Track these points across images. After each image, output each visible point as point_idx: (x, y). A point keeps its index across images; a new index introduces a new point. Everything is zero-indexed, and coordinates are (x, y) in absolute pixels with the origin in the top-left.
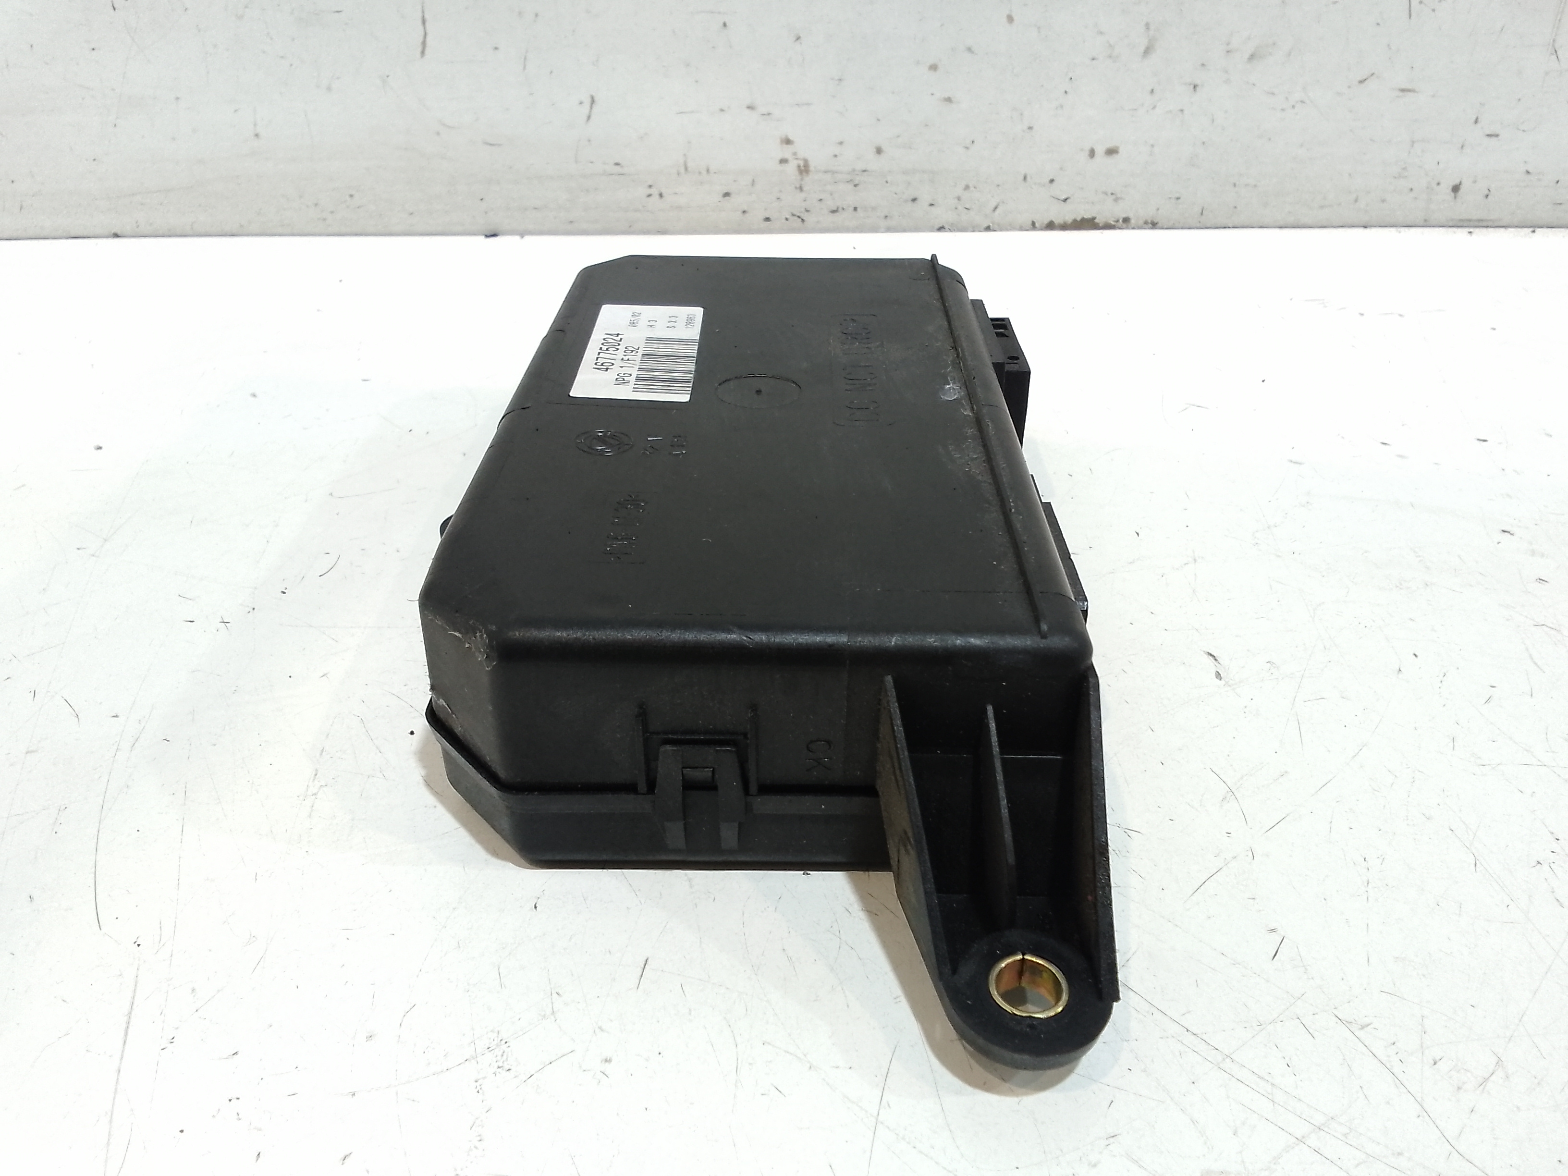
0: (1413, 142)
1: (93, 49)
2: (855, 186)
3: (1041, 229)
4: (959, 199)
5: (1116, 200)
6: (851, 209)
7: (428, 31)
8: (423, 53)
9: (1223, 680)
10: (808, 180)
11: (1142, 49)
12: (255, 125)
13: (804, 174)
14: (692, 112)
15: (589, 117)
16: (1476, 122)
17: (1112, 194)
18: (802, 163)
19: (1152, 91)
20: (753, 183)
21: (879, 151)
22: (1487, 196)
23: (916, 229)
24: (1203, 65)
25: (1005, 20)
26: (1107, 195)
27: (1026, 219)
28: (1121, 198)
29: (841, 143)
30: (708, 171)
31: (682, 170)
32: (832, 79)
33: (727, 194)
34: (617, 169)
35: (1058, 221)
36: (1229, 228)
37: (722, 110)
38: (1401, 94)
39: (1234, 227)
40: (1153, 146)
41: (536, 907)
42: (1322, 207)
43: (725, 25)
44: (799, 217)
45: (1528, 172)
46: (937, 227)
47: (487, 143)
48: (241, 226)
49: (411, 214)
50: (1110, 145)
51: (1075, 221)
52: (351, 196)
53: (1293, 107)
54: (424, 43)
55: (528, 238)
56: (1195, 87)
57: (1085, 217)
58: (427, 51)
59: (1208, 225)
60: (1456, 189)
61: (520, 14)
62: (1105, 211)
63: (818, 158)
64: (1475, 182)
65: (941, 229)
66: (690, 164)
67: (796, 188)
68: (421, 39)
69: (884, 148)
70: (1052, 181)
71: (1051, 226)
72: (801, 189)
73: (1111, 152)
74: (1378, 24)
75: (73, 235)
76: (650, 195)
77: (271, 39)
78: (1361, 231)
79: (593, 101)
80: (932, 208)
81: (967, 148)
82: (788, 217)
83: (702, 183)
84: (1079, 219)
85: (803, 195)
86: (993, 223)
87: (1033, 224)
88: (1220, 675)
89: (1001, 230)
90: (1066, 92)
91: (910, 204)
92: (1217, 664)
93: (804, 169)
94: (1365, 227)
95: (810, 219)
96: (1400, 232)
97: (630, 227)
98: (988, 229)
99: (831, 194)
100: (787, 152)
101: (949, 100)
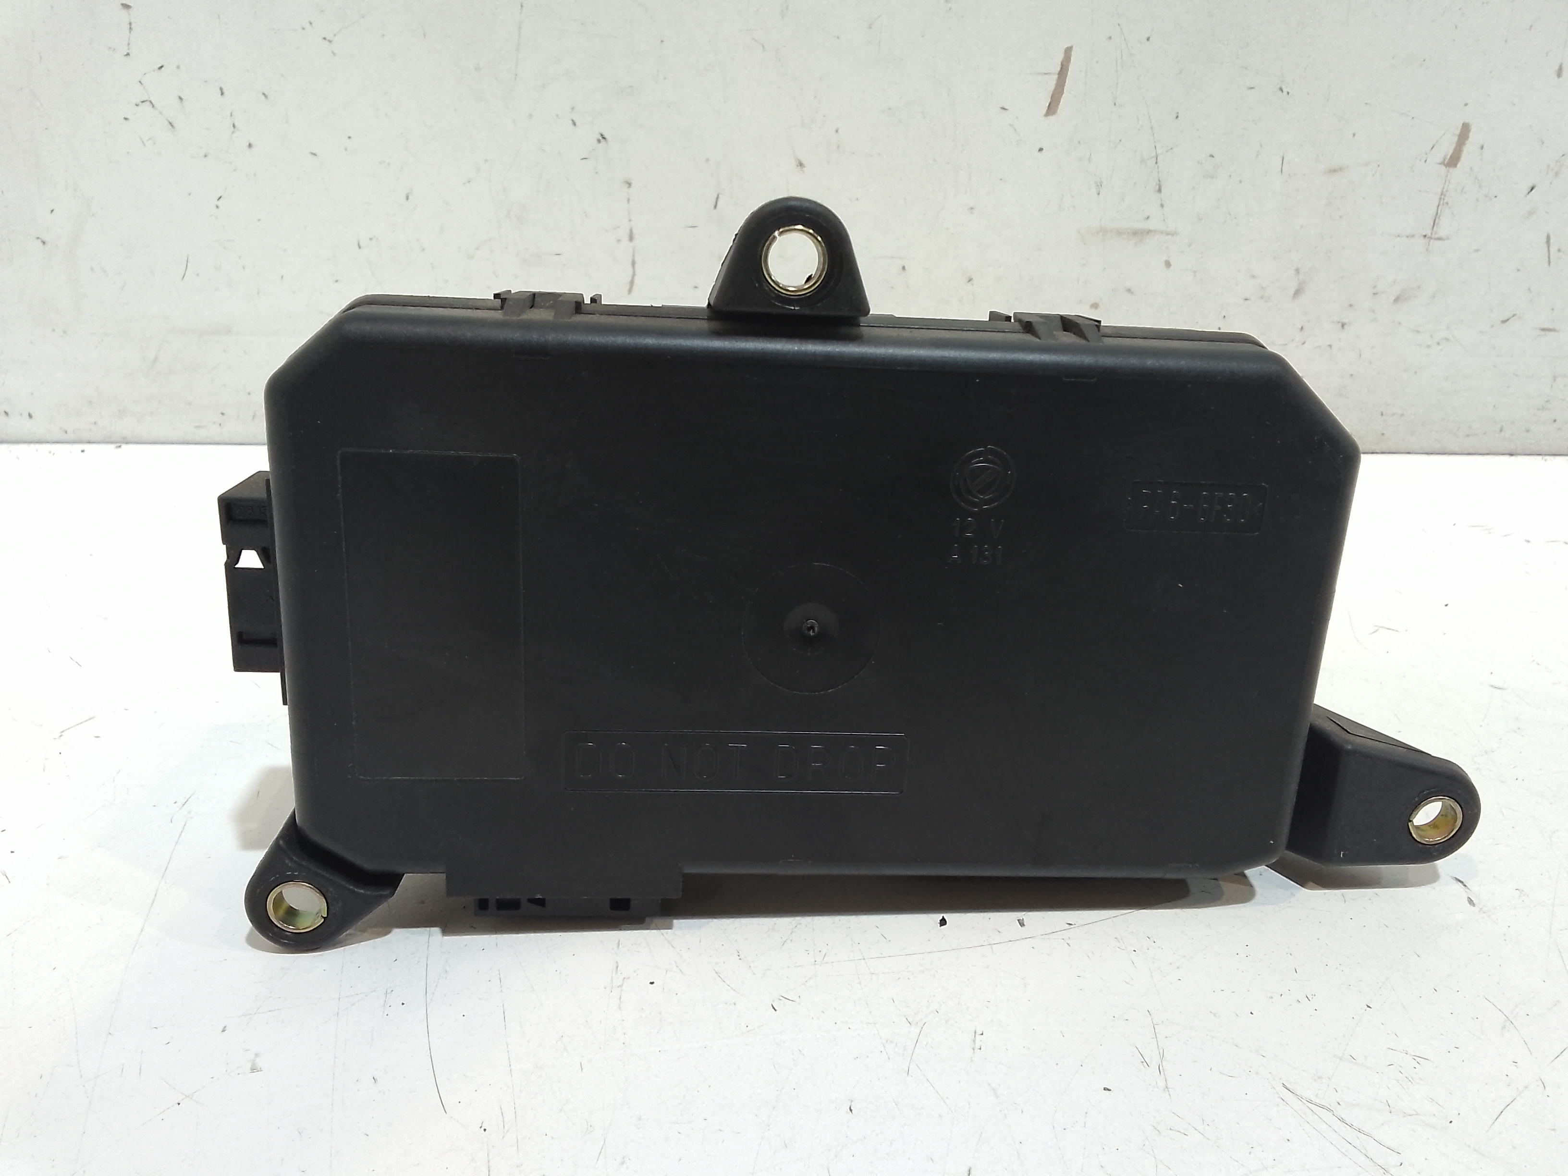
0: (1555, 378)
9: (1476, 906)
11: (1292, 291)
24: (1351, 305)
38: (1543, 333)
41: (851, 1110)
42: (1468, 436)
43: (904, 268)
53: (1438, 344)
56: (1343, 325)
74: (1518, 270)
78: (1506, 458)
88: (1473, 901)
92: (1467, 890)
94: (1512, 455)
96: (1546, 460)
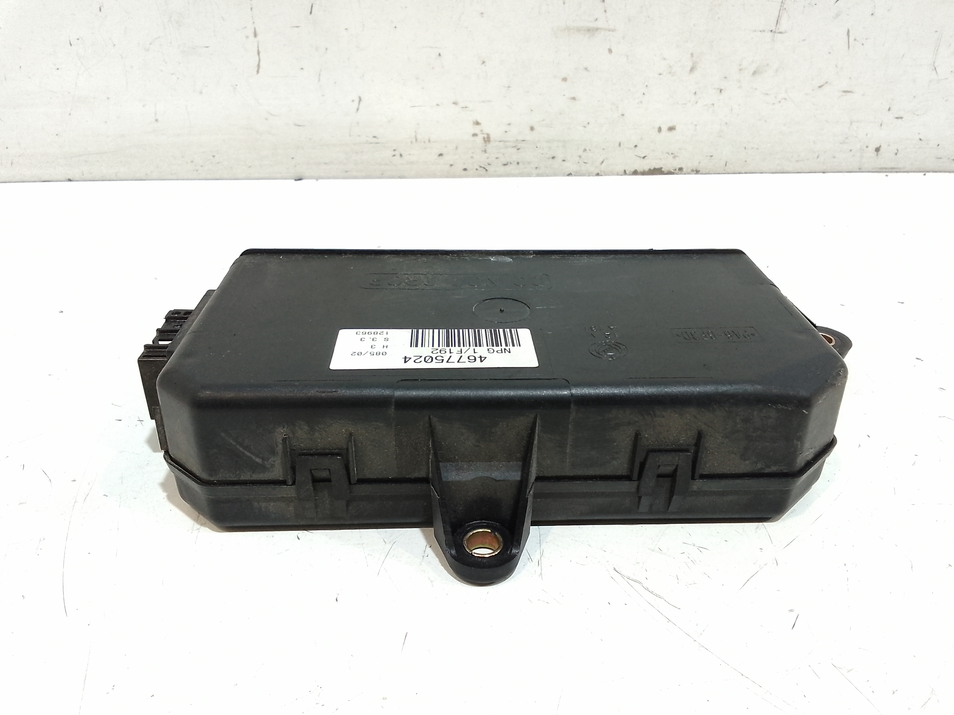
1: (58, 69)
2: (518, 149)
3: (630, 175)
4: (580, 157)
5: (674, 157)
6: (516, 163)
7: (261, 59)
8: (258, 72)
10: (489, 146)
12: (156, 114)
13: (487, 143)
14: (420, 106)
15: (358, 110)
16: (889, 110)
17: (672, 154)
18: (486, 136)
19: (695, 93)
20: (457, 148)
21: (532, 129)
22: (896, 154)
23: (555, 175)
25: (607, 51)
26: (669, 154)
27: (621, 169)
28: (677, 156)
29: (509, 124)
30: (429, 141)
31: (414, 140)
32: (504, 86)
33: (441, 155)
34: (374, 140)
35: (640, 169)
36: (742, 173)
37: (437, 105)
39: (746, 173)
40: (696, 125)
44: (484, 168)
45: (920, 139)
46: (567, 174)
47: (296, 125)
48: (146, 174)
49: (250, 167)
50: (670, 125)
51: (650, 170)
52: (214, 156)
54: (259, 66)
55: (320, 181)
57: (656, 167)
58: (260, 70)
59: (730, 172)
60: (877, 150)
61: (317, 49)
62: (667, 164)
63: (495, 133)
64: (889, 145)
65: (570, 175)
66: (419, 137)
67: (482, 151)
68: (257, 63)
69: (535, 127)
70: (636, 146)
71: (635, 173)
72: (485, 151)
73: (671, 129)
75: (43, 180)
76: (394, 156)
77: (166, 63)
79: (360, 100)
80: (564, 162)
81: (585, 127)
82: (478, 168)
83: (426, 148)
84: (652, 169)
85: (487, 155)
86: (601, 171)
87: (625, 171)
89: (606, 175)
90: (644, 94)
91: (551, 160)
93: (487, 140)
95: (491, 169)
97: (382, 174)
98: (598, 174)
99: (504, 155)
100: (477, 130)
101: (574, 99)
